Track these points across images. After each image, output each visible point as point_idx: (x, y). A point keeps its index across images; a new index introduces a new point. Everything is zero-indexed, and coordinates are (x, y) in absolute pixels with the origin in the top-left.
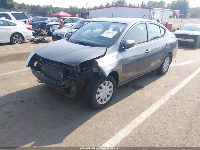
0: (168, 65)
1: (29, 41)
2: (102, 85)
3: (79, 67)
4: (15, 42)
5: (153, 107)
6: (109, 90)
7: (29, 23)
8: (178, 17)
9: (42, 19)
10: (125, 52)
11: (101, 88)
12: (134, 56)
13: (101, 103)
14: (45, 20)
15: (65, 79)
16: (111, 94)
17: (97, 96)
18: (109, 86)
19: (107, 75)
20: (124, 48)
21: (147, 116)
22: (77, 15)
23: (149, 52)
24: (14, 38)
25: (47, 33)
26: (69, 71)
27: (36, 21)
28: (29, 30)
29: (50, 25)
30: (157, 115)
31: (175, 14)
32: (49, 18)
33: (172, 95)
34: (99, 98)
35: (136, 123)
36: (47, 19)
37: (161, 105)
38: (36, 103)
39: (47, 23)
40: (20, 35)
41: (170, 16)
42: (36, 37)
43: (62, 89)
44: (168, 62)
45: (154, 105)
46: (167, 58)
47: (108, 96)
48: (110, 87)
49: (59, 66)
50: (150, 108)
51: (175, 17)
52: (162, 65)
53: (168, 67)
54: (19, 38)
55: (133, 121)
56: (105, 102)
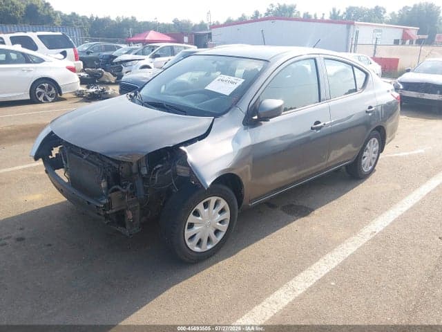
0: (375, 156)
1: (71, 95)
2: (200, 207)
3: (144, 164)
4: (41, 99)
5: (327, 261)
6: (219, 217)
7: (76, 56)
8: (414, 42)
9: (108, 49)
10: (259, 127)
11: (197, 214)
12: (281, 138)
13: (197, 249)
14: (114, 49)
15: (110, 191)
16: (224, 228)
17: (188, 233)
18: (219, 208)
19: (209, 183)
20: (256, 117)
21: (308, 285)
22: (186, 39)
23: (321, 127)
24: (38, 90)
25: (116, 78)
26: (121, 174)
27: (95, 52)
28: (72, 73)
29: (122, 62)
30: (333, 284)
31: (406, 37)
32: (124, 46)
33: (378, 231)
34: (192, 238)
35: (276, 303)
36: (119, 48)
37: (347, 256)
38: (50, 245)
39: (117, 57)
40: (52, 82)
41: (395, 40)
42: (88, 88)
43: (100, 215)
44: (376, 148)
45: (328, 256)
46: (372, 140)
47: (217, 232)
48: (222, 211)
49: (97, 160)
50: (318, 263)
51: (408, 42)
52: (359, 157)
53: (374, 161)
54: (50, 89)
55: (271, 298)
56: (209, 247)
